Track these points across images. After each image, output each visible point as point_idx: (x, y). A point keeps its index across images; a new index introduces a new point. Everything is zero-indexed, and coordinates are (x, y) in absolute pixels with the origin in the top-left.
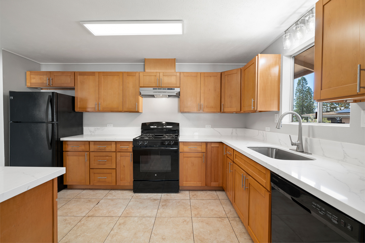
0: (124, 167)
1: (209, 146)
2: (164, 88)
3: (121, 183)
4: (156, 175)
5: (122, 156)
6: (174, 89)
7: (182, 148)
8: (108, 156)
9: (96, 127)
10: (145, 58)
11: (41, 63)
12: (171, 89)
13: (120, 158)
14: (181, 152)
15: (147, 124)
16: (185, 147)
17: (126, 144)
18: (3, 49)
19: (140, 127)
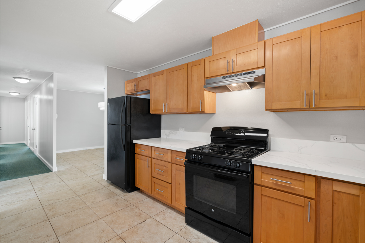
0: (179, 184)
1: (324, 187)
2: (237, 74)
3: (175, 204)
4: (213, 210)
5: (178, 170)
6: (255, 73)
7: (258, 177)
8: (164, 166)
9: (170, 131)
10: (213, 37)
11: (137, 73)
12: (250, 73)
13: (175, 172)
14: (257, 185)
15: (223, 129)
16: (264, 176)
17: (181, 156)
18: (107, 66)
19: (210, 133)
